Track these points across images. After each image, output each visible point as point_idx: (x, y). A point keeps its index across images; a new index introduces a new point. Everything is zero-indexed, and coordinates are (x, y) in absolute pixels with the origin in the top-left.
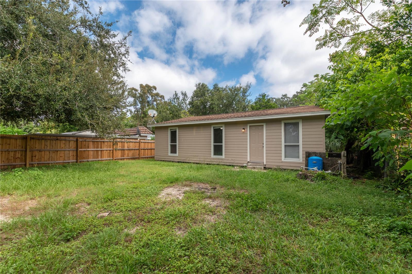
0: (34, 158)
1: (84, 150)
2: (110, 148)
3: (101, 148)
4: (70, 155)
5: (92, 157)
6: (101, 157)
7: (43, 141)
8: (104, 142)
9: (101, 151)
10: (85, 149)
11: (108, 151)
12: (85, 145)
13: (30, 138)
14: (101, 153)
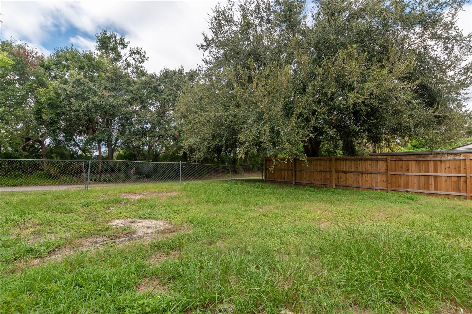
0: (340, 179)
1: (399, 173)
2: (459, 172)
3: (435, 171)
4: (379, 180)
5: (416, 186)
6: (436, 188)
7: (347, 162)
8: (441, 161)
9: (436, 177)
10: (402, 173)
11: (456, 179)
12: (401, 167)
13: (335, 159)
14: (435, 181)
